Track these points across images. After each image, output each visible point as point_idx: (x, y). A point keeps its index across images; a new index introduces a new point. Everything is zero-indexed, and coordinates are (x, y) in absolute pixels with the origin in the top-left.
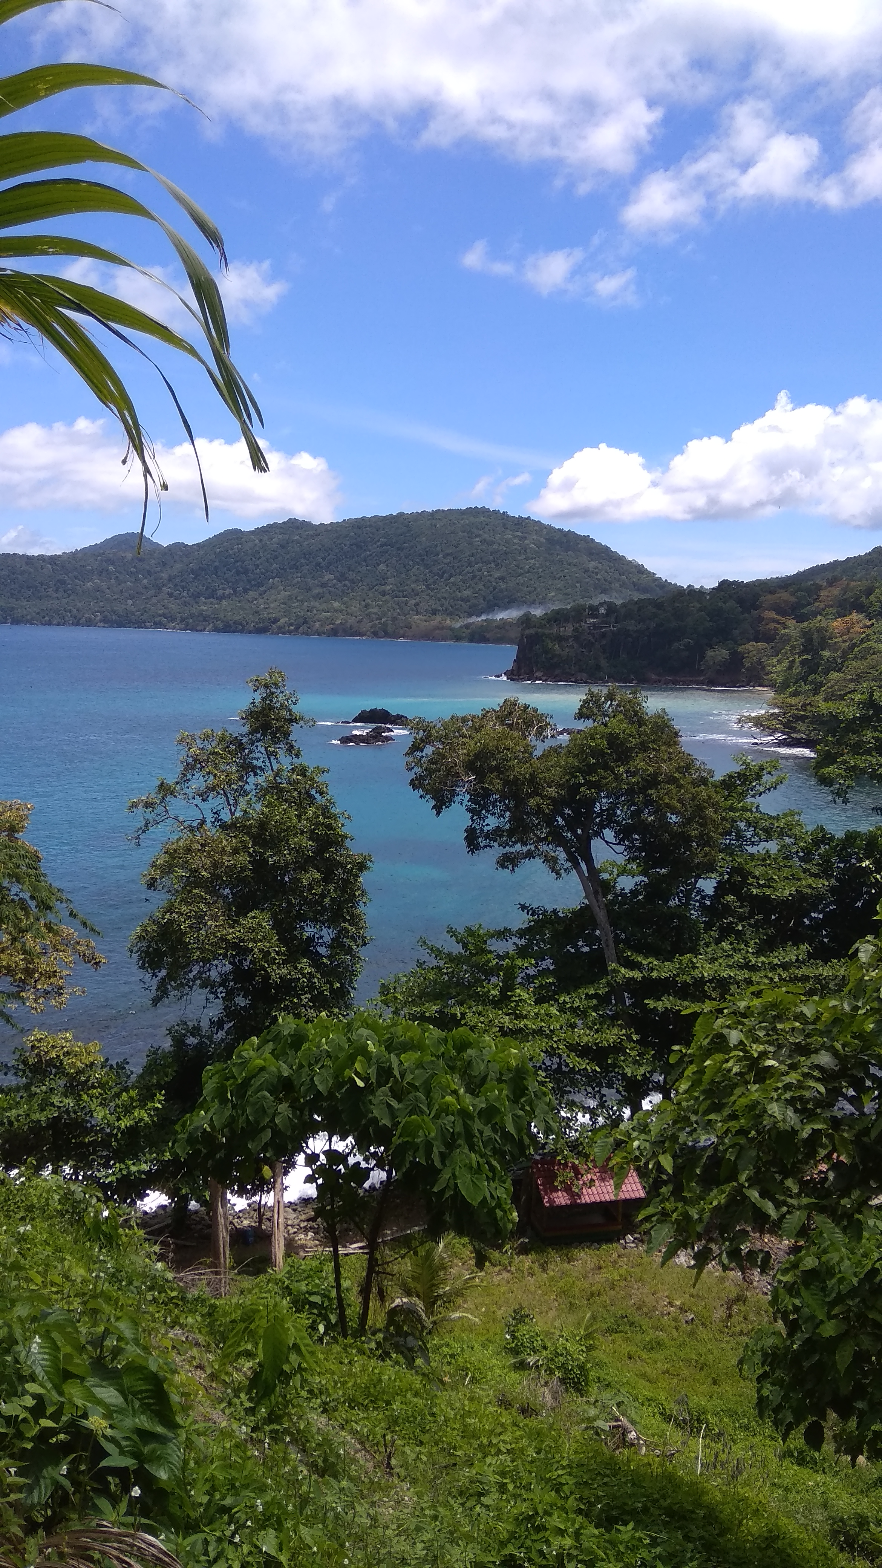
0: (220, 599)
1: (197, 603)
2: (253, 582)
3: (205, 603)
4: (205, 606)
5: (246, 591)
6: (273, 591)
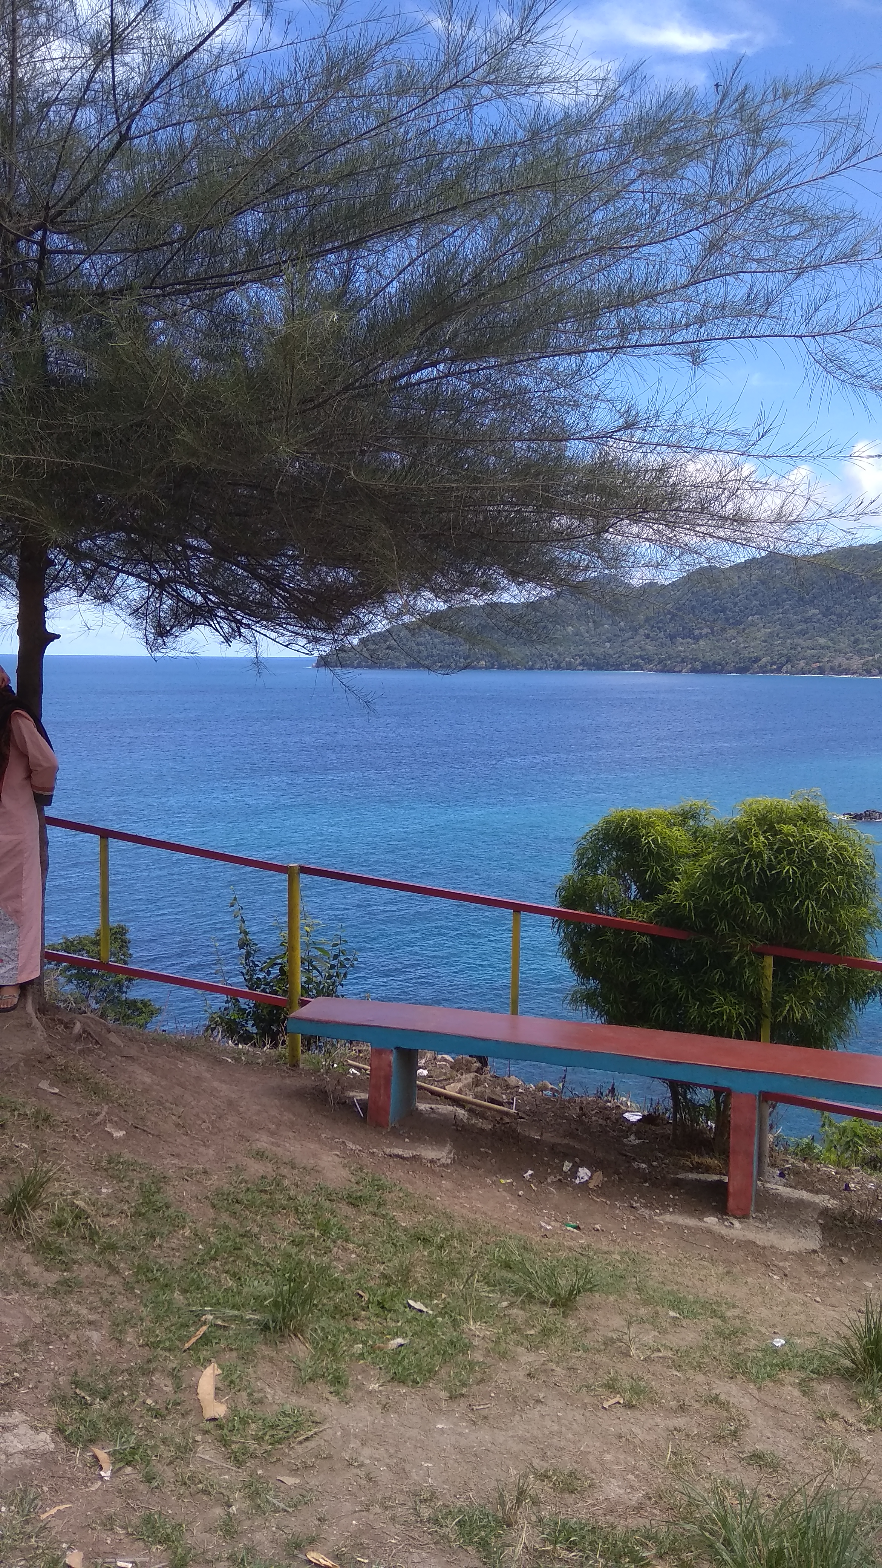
0: (697, 639)
1: (674, 643)
2: (731, 621)
3: (682, 643)
4: (681, 647)
5: (723, 630)
6: (753, 629)
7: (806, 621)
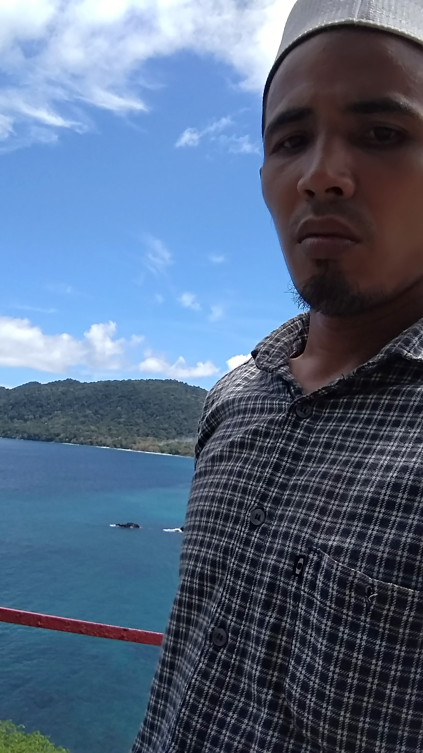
0: (26, 421)
1: (12, 422)
2: (46, 412)
3: (17, 423)
4: (17, 424)
5: (41, 417)
6: (57, 418)
7: (85, 416)
